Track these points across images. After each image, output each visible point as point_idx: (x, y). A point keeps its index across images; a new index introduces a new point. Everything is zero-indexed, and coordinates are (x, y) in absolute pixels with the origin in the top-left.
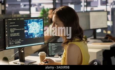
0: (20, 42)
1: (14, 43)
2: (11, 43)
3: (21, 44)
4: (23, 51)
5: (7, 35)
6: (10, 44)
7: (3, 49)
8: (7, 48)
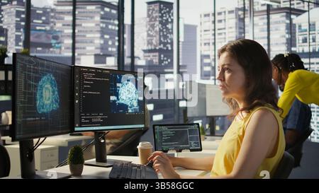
0: (102, 119)
1: (90, 119)
2: (85, 119)
3: (102, 125)
4: (102, 141)
5: (77, 101)
6: (83, 121)
7: (64, 131)
8: (76, 129)
